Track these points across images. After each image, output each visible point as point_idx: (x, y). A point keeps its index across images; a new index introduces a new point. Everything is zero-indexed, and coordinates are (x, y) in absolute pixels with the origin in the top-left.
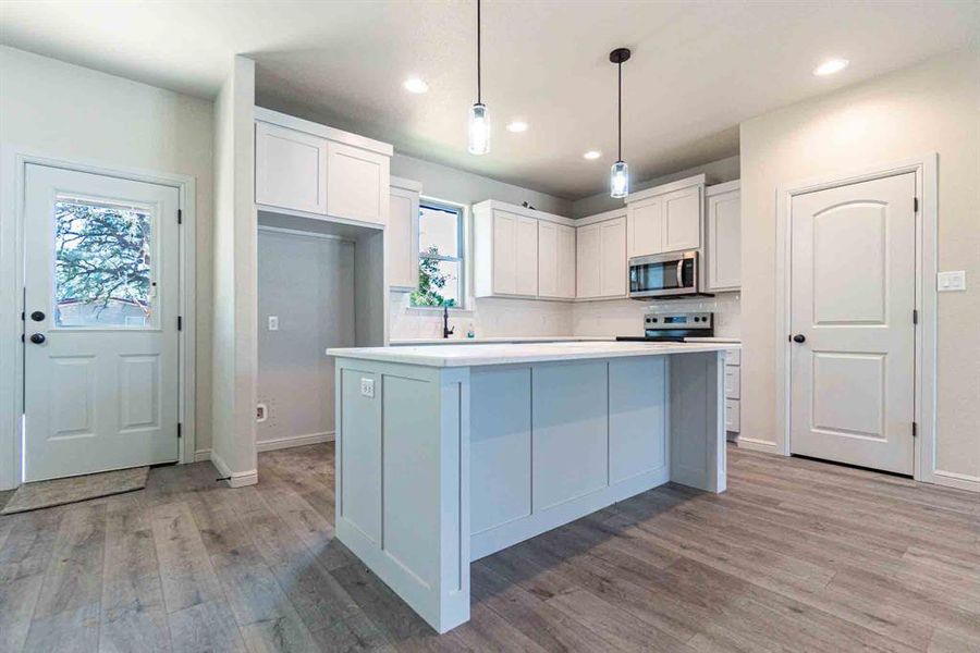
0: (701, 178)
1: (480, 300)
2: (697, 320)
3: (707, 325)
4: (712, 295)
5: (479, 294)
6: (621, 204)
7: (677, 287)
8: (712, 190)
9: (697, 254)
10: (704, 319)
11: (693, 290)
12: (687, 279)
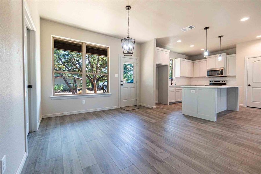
0: (225, 54)
1: (176, 78)
2: (222, 81)
3: (225, 82)
4: (226, 77)
5: (176, 77)
6: (206, 58)
7: (219, 75)
8: (227, 56)
9: (224, 69)
10: (224, 81)
11: (223, 76)
12: (222, 73)
